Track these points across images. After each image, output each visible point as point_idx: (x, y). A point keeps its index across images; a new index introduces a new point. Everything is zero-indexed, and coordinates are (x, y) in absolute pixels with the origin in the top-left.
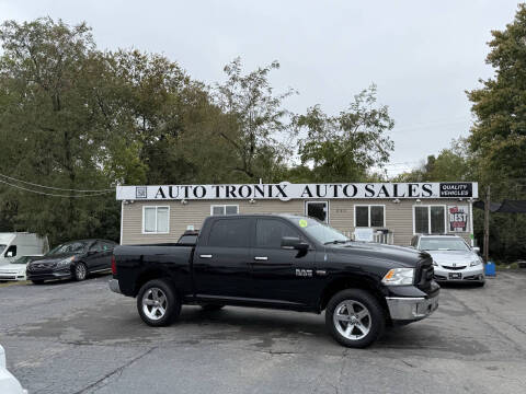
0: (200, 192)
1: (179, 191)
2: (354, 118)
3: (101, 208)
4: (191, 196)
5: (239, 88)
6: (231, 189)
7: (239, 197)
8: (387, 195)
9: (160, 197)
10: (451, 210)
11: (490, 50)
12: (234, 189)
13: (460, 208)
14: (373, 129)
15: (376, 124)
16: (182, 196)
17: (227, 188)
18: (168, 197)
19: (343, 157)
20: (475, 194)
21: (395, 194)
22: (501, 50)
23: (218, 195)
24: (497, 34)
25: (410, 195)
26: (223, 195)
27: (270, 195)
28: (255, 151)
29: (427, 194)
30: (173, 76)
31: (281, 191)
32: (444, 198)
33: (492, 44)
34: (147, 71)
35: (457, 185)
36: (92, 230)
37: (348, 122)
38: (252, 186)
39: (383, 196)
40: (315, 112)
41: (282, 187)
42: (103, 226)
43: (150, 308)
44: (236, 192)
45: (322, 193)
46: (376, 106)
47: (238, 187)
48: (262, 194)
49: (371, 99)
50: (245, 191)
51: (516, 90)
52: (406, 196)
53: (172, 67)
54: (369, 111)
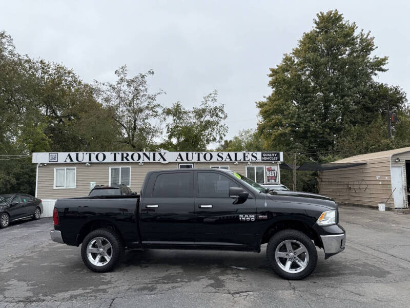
0: (101, 157)
1: (84, 157)
2: (204, 111)
3: (17, 170)
4: (94, 160)
5: (126, 87)
6: (125, 155)
7: (131, 161)
8: (231, 160)
9: (69, 161)
10: (268, 169)
11: (271, 79)
12: (128, 155)
13: (273, 167)
14: (214, 119)
15: (217, 116)
16: (86, 160)
17: (122, 154)
18: (75, 161)
19: (196, 136)
20: (282, 159)
21: (236, 159)
22: (277, 79)
23: (115, 160)
24: (273, 71)
25: (244, 160)
26: (119, 159)
27: (154, 159)
28: (137, 130)
29: (254, 159)
30: (69, 79)
31: (162, 157)
32: (264, 161)
33: (270, 76)
34: (50, 75)
35: (272, 153)
36: (9, 186)
37: (200, 114)
38: (141, 153)
39: (228, 160)
40: (178, 106)
41: (162, 154)
42: (18, 184)
43: (94, 256)
44: (129, 158)
45: (190, 158)
46: (217, 104)
47: (130, 153)
48: (149, 159)
49: (214, 100)
50: (136, 157)
51: (284, 102)
52: (242, 160)
53: (69, 73)
54: (212, 107)
